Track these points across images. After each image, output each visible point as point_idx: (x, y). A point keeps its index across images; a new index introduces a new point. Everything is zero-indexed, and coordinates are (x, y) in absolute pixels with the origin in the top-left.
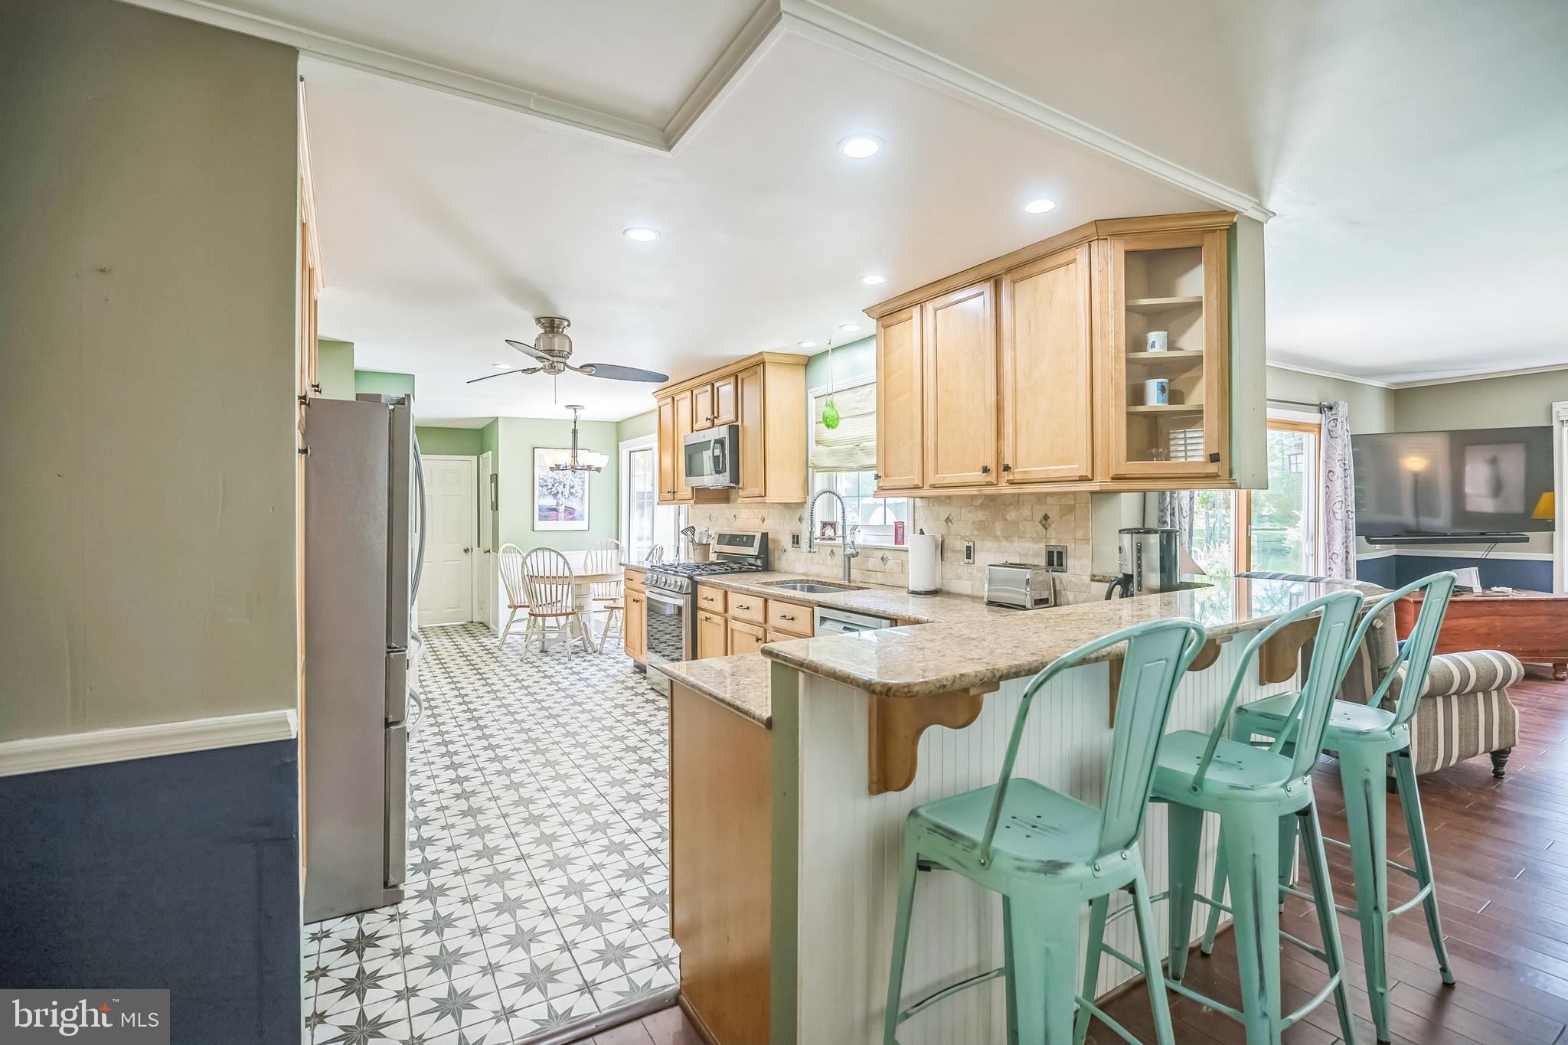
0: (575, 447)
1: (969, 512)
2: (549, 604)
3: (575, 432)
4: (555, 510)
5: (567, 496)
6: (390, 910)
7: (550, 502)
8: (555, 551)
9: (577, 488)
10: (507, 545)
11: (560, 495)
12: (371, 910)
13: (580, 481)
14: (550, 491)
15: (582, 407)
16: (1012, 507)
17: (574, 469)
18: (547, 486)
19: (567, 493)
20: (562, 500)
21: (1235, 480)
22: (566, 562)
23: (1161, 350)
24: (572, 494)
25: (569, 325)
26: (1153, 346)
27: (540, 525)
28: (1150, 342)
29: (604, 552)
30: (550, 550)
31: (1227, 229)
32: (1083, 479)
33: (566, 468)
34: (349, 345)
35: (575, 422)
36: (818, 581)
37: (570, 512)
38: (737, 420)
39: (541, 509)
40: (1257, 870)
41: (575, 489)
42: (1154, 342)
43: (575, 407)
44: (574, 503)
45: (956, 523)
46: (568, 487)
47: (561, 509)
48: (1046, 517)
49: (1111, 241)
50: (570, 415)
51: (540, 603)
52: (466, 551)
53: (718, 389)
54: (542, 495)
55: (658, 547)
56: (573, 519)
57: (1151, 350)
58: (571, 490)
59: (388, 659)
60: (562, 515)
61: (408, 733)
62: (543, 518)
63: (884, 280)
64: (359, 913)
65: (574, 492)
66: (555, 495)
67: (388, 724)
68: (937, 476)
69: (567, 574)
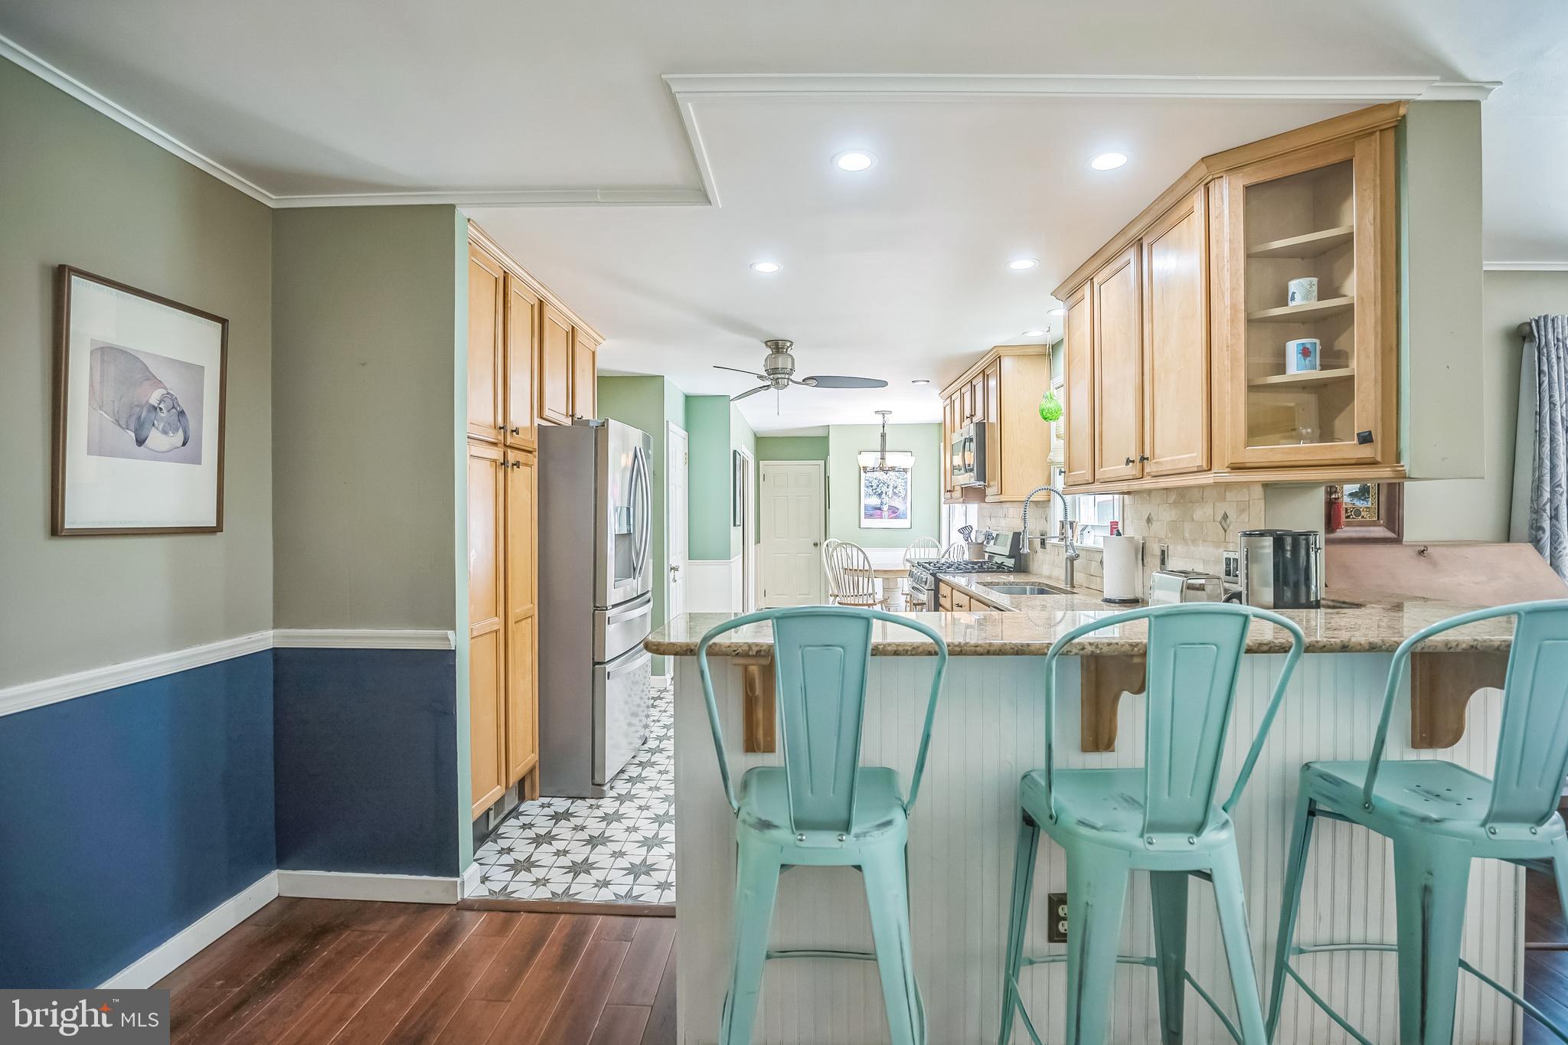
0: (883, 451)
1: (1165, 510)
2: (865, 595)
3: (883, 436)
4: (880, 509)
5: (890, 496)
6: (593, 802)
7: (875, 501)
8: (856, 547)
9: (900, 488)
10: (835, 540)
11: (884, 495)
12: (584, 798)
13: (903, 481)
14: (874, 491)
15: (891, 412)
16: (1197, 504)
17: (882, 469)
18: (872, 486)
19: (890, 493)
20: (886, 499)
21: (1403, 466)
22: (866, 557)
23: (1304, 302)
24: (895, 494)
25: (791, 345)
26: (1293, 299)
27: (866, 523)
28: (1290, 294)
29: (917, 550)
30: (852, 545)
31: (1396, 126)
32: (1200, 471)
33: (873, 470)
34: (660, 378)
35: (883, 427)
36: (1047, 585)
37: (894, 512)
38: (984, 419)
39: (866, 506)
40: (1088, 921)
41: (898, 489)
42: (1294, 293)
43: (883, 413)
44: (897, 503)
45: (1154, 523)
46: (891, 487)
47: (885, 508)
48: (1225, 517)
49: (1226, 178)
50: (879, 420)
51: (856, 594)
52: (816, 545)
53: (975, 386)
54: (868, 495)
55: (956, 545)
56: (897, 517)
57: (1292, 304)
58: (895, 490)
59: (593, 614)
60: (885, 514)
61: (609, 673)
62: (869, 516)
63: (1033, 264)
64: (574, 798)
65: (897, 492)
66: (880, 495)
67: (595, 664)
68: (1101, 470)
69: (867, 568)
